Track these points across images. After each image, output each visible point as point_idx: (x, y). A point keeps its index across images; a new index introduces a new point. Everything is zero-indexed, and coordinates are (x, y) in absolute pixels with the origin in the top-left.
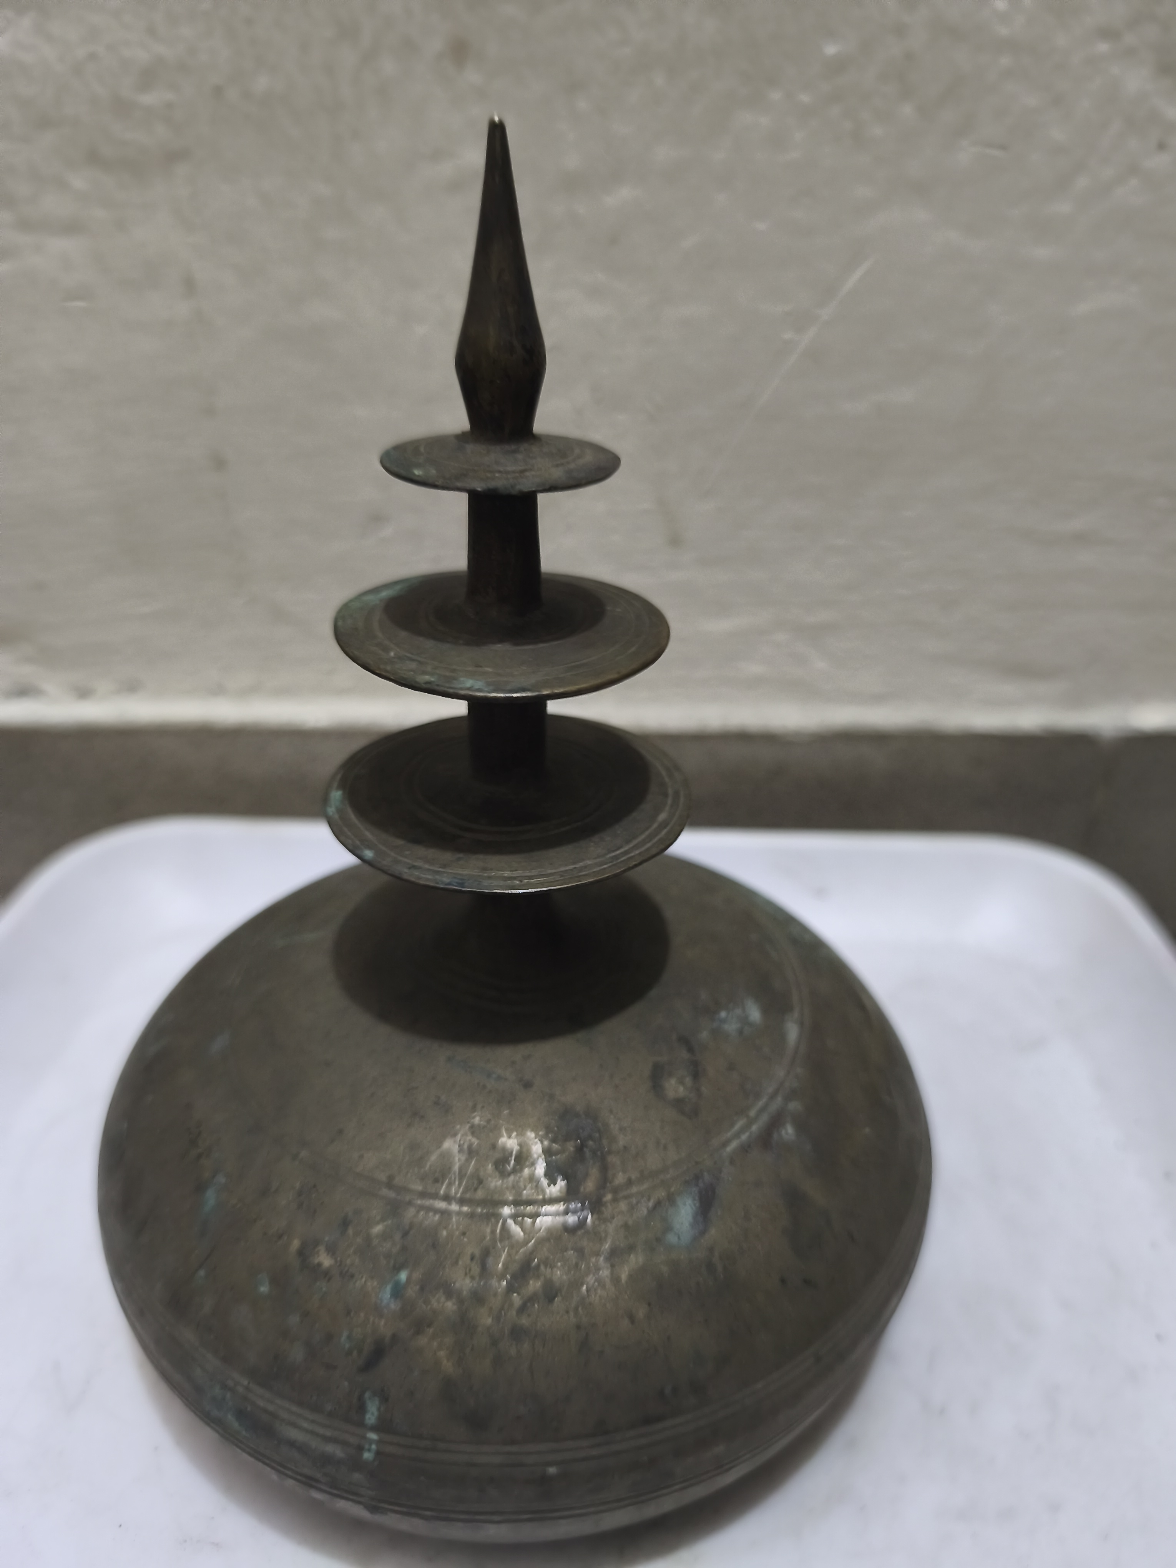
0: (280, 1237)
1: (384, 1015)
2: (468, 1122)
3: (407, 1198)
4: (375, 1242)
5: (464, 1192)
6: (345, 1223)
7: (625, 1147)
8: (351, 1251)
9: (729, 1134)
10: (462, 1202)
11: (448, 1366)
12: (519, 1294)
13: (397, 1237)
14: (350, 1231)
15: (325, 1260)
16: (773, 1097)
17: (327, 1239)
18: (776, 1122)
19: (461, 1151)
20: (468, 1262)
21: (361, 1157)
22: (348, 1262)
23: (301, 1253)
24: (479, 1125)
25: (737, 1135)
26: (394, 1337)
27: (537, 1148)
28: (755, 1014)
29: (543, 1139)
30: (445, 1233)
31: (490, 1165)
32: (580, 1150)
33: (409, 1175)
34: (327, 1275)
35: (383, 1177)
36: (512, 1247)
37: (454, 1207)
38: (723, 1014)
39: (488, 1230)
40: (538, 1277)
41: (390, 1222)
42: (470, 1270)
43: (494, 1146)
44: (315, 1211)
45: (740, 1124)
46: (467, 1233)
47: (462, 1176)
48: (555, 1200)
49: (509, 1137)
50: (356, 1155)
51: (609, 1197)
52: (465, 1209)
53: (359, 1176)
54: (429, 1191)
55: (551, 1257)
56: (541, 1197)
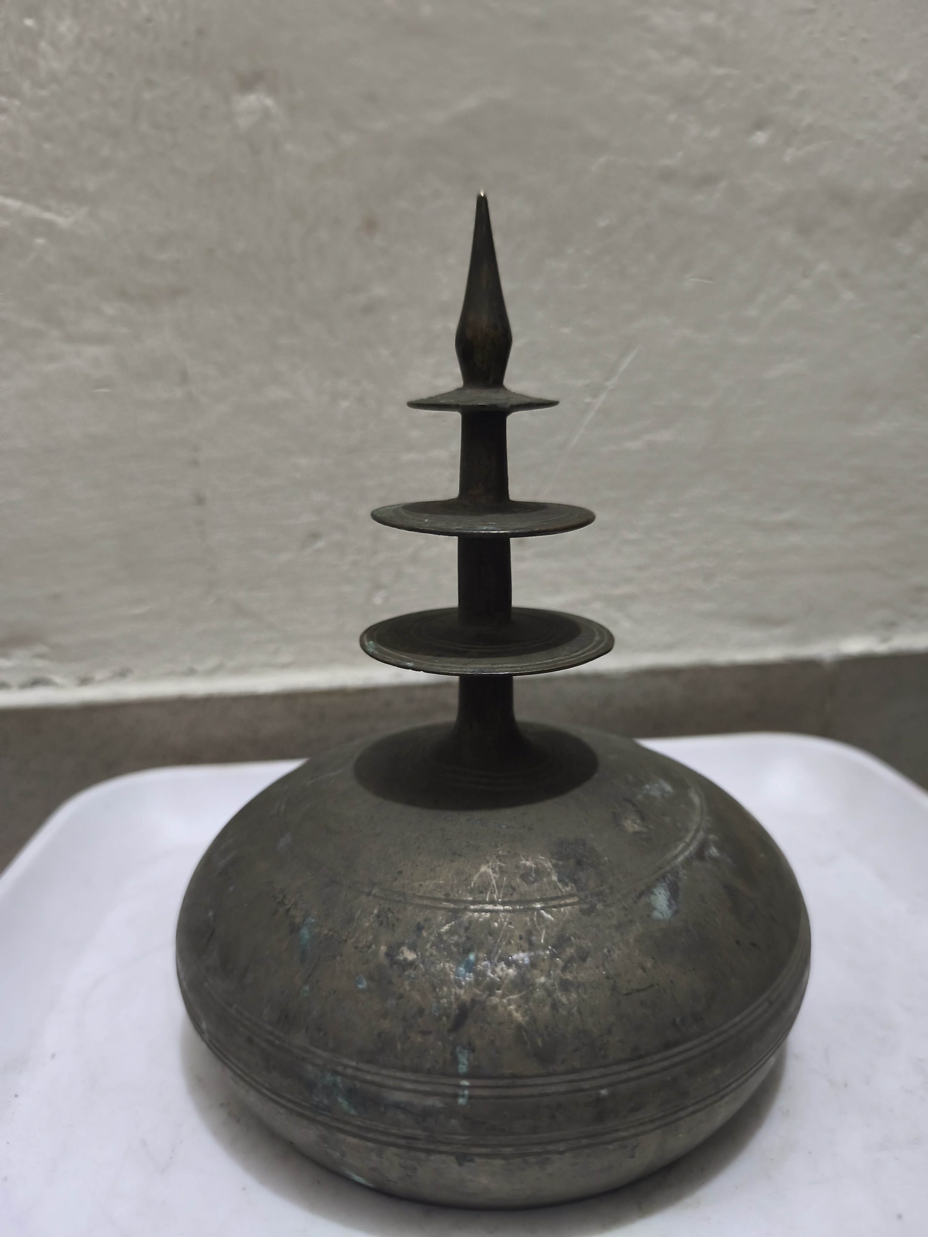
0: (369, 947)
1: (411, 801)
2: (495, 854)
3: (463, 906)
4: (445, 937)
5: (503, 897)
6: (419, 928)
7: (610, 861)
8: (428, 946)
10: (503, 903)
12: (560, 958)
13: (462, 931)
14: (425, 934)
15: (410, 956)
16: (697, 831)
17: (407, 942)
18: (704, 845)
19: (494, 872)
20: (518, 941)
21: (420, 886)
22: (428, 954)
23: (388, 955)
24: (503, 856)
25: (682, 852)
26: (473, 1000)
27: (549, 865)
29: (552, 860)
30: (496, 924)
31: (518, 878)
33: (460, 892)
34: (411, 964)
35: (441, 896)
36: (547, 927)
37: (499, 907)
38: (647, 787)
39: (528, 919)
40: (571, 946)
41: (453, 922)
42: (521, 946)
43: (517, 867)
44: (393, 925)
45: (681, 846)
46: (513, 923)
47: (499, 887)
48: (571, 895)
49: (528, 860)
50: (416, 885)
51: (608, 891)
52: (507, 907)
53: (421, 897)
54: (478, 899)
55: (577, 932)
56: (560, 894)
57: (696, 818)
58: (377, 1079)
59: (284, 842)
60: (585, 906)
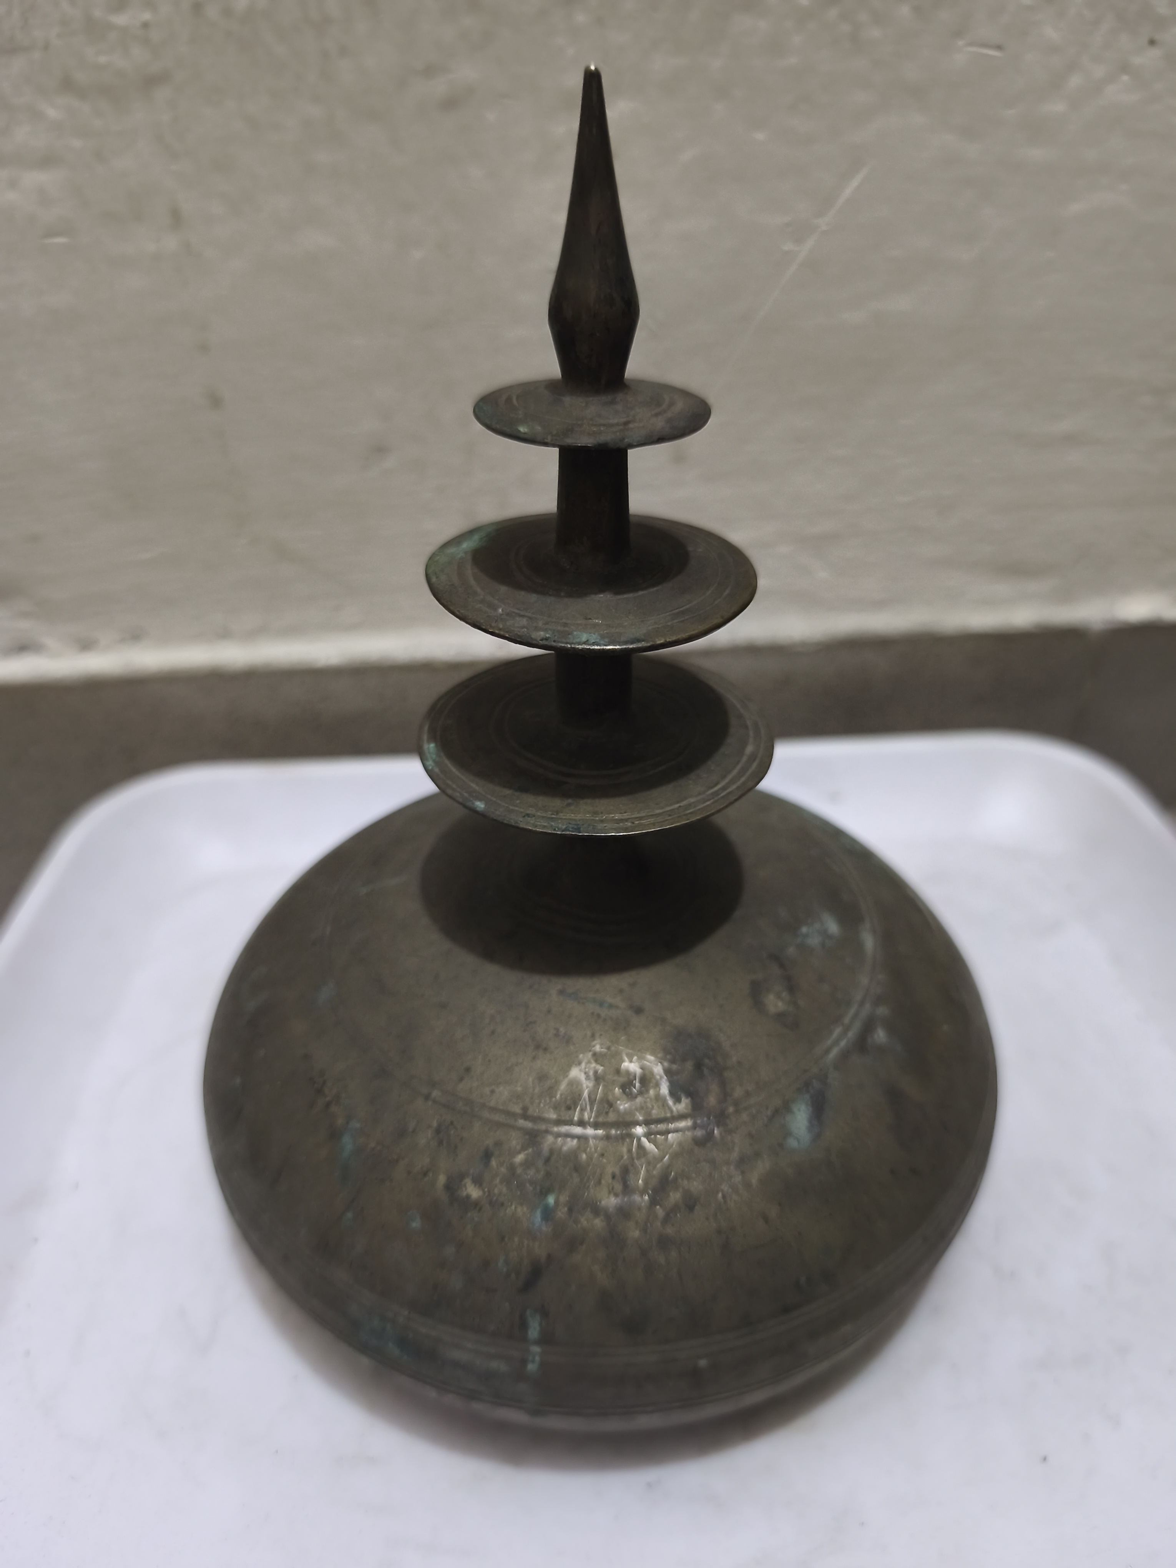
0: (425, 1174)
2: (590, 1051)
3: (544, 1127)
4: (519, 1171)
5: (597, 1116)
6: (487, 1155)
7: (739, 1063)
8: (498, 1180)
9: (829, 1042)
10: (596, 1126)
12: (661, 1206)
13: (540, 1163)
14: (494, 1163)
15: (473, 1192)
16: (862, 1004)
18: (868, 1027)
19: (588, 1078)
20: (610, 1181)
21: (493, 1092)
22: (496, 1191)
23: (447, 1187)
24: (601, 1053)
25: (836, 1042)
26: (549, 1256)
27: (658, 1069)
28: (833, 927)
29: (663, 1062)
30: (584, 1156)
31: (617, 1089)
32: (698, 1066)
33: (542, 1105)
34: (476, 1205)
35: (517, 1109)
36: (648, 1163)
37: (590, 1131)
38: (804, 930)
39: (625, 1150)
40: (676, 1189)
41: (530, 1150)
42: (613, 1188)
43: (618, 1071)
44: (456, 1147)
45: (838, 1031)
46: (606, 1155)
47: (592, 1101)
48: (682, 1117)
49: (631, 1061)
50: (487, 1090)
51: (731, 1109)
52: (600, 1132)
53: (493, 1110)
54: (563, 1118)
55: (687, 1169)
56: (669, 1115)
57: (864, 980)
58: (433, 1333)
59: (326, 993)
60: (699, 1133)
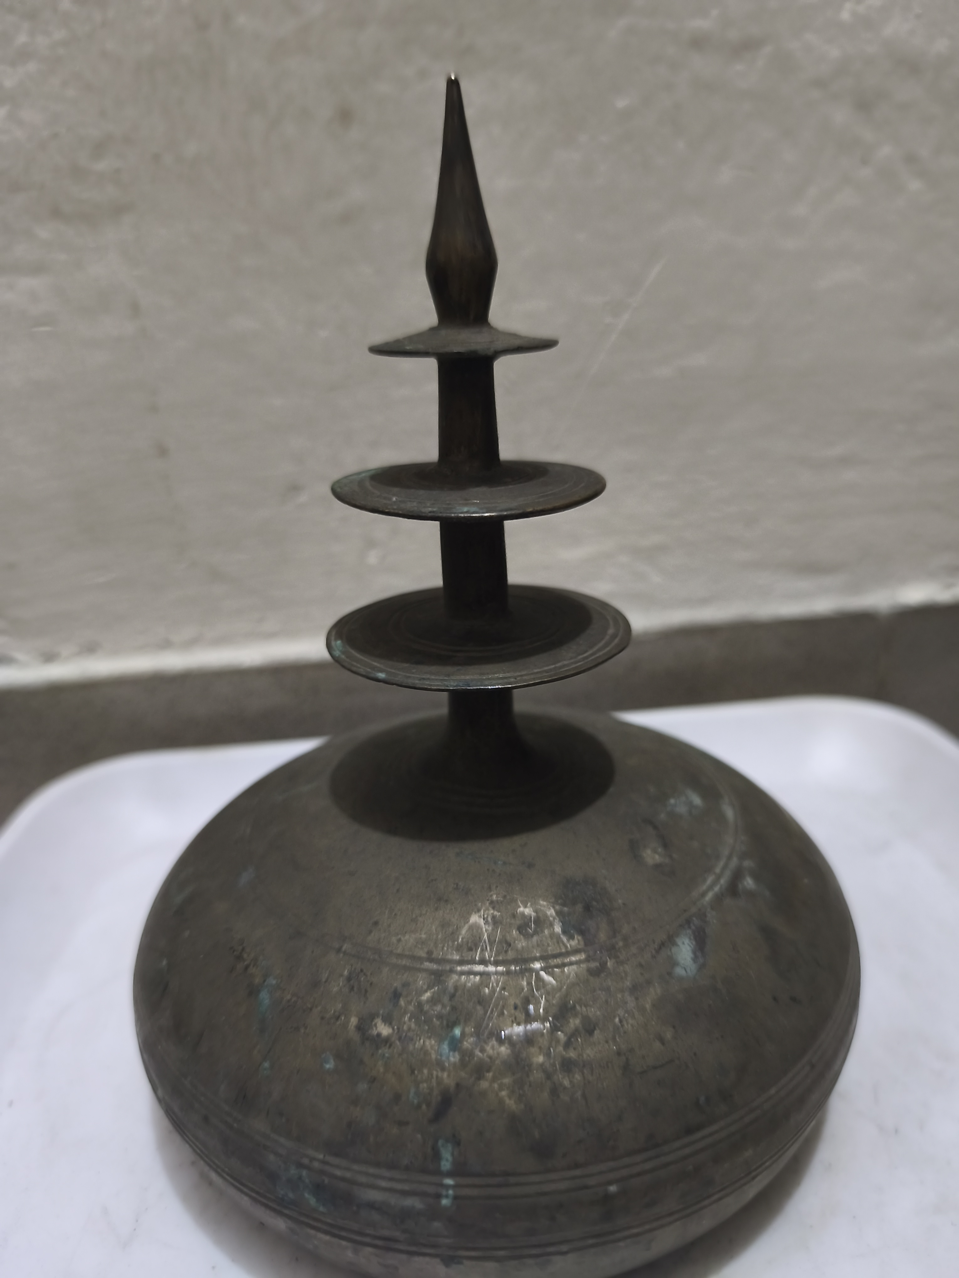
0: (338, 1018)
1: (392, 831)
2: (488, 900)
3: (448, 967)
4: (426, 1007)
5: (497, 955)
6: (396, 995)
7: (624, 904)
8: (406, 1018)
10: (496, 963)
11: (511, 1103)
12: (562, 1032)
13: (446, 999)
14: (402, 1002)
15: (384, 1030)
16: (730, 858)
17: (381, 1012)
19: (486, 922)
20: (513, 1011)
21: (399, 940)
22: (405, 1027)
23: (359, 1028)
24: (497, 901)
25: (711, 888)
26: (458, 1085)
27: (551, 912)
28: (697, 800)
29: (555, 906)
30: (487, 990)
31: (514, 930)
32: (588, 908)
33: (445, 949)
34: (387, 1041)
35: (423, 954)
36: (548, 993)
37: (491, 968)
38: (672, 801)
39: (524, 983)
40: (576, 1016)
41: (436, 988)
42: (515, 1018)
43: (514, 916)
44: (366, 991)
45: (710, 880)
46: (507, 988)
47: (491, 943)
48: (576, 951)
49: (525, 907)
50: (394, 939)
51: (621, 944)
52: (500, 968)
53: (400, 956)
54: (466, 959)
55: (584, 998)
56: (563, 950)
57: (729, 840)
58: (348, 1175)
59: (246, 878)
60: (594, 965)
